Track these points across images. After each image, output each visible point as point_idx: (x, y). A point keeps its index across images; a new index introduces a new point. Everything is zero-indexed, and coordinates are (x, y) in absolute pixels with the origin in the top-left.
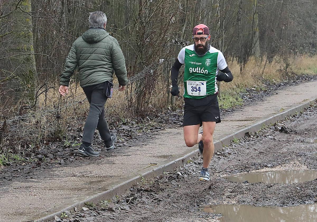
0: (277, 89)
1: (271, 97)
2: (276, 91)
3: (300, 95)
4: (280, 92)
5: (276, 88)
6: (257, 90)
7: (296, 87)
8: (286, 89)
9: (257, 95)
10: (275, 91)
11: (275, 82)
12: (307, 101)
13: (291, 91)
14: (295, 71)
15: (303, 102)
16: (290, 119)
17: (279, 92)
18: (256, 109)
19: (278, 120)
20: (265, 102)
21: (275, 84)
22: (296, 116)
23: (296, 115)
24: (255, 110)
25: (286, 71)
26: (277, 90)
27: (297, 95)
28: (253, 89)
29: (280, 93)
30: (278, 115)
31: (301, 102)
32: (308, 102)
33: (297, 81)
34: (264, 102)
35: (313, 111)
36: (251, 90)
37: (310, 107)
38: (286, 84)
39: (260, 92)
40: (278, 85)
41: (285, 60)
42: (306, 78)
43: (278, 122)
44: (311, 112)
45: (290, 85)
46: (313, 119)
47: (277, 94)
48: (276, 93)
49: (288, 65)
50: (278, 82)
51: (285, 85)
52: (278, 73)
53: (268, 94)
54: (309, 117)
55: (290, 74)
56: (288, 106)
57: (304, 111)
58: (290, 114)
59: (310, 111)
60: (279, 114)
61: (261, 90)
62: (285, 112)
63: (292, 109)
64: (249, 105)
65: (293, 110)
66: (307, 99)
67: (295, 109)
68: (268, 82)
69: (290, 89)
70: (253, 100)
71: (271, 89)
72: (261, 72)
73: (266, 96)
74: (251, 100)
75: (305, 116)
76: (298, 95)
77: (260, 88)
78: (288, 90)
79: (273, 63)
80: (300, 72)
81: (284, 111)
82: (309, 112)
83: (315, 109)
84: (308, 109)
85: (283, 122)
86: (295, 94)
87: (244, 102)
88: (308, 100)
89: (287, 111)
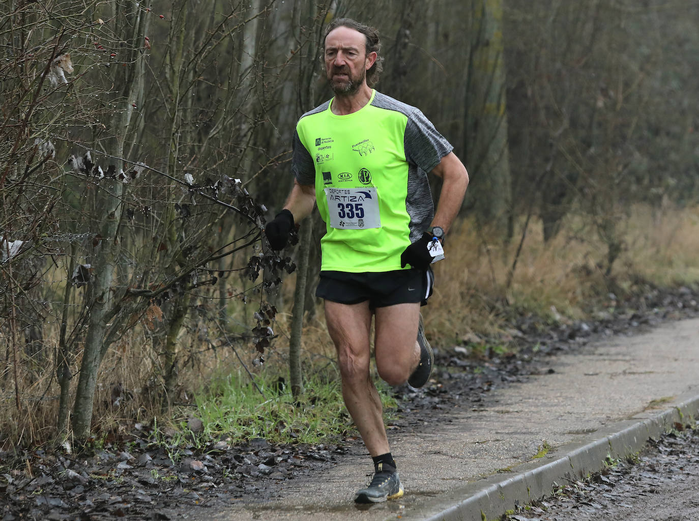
0: (559, 349)
1: (525, 385)
2: (553, 358)
3: (643, 376)
4: (568, 365)
5: (558, 345)
6: (474, 356)
7: (639, 339)
8: (596, 347)
9: (470, 376)
10: (547, 359)
11: (558, 317)
12: (666, 406)
13: (614, 358)
14: (648, 271)
15: (645, 409)
16: (576, 491)
17: (563, 364)
18: (437, 448)
19: (517, 502)
20: (491, 411)
21: (556, 326)
22: (604, 479)
23: (605, 473)
24: (430, 452)
25: (609, 270)
26: (559, 353)
27: (632, 377)
28: (458, 349)
29: (567, 369)
30: (519, 477)
31: (637, 413)
32: (668, 409)
33: (651, 314)
34: (484, 413)
35: (684, 453)
36: (452, 356)
37: (676, 433)
38: (599, 327)
39: (487, 364)
40: (567, 334)
41: (605, 228)
42: (689, 297)
43: (520, 508)
44: (673, 458)
45: (616, 332)
46: (674, 493)
47: (551, 372)
48: (546, 369)
49: (615, 250)
50: (570, 317)
51: (595, 331)
52: (574, 282)
53: (515, 372)
54: (660, 479)
55: (625, 285)
56: (577, 433)
57: (647, 453)
58: (576, 470)
59: (671, 453)
60: (527, 474)
61: (492, 354)
62: (555, 463)
63: (590, 445)
64: (416, 426)
65: (592, 451)
66: (668, 394)
67: (604, 444)
68: (530, 318)
69: (613, 350)
70: (443, 402)
71: (536, 349)
72: (501, 279)
73: (503, 380)
74: (436, 399)
75: (644, 474)
76: (637, 376)
77: (488, 346)
78: (601, 355)
79: (559, 240)
80: (668, 276)
81: (551, 459)
82: (665, 458)
83: (693, 442)
84: (662, 442)
85: (540, 510)
86: (624, 373)
87: (400, 411)
88: (669, 402)
89: (565, 458)
